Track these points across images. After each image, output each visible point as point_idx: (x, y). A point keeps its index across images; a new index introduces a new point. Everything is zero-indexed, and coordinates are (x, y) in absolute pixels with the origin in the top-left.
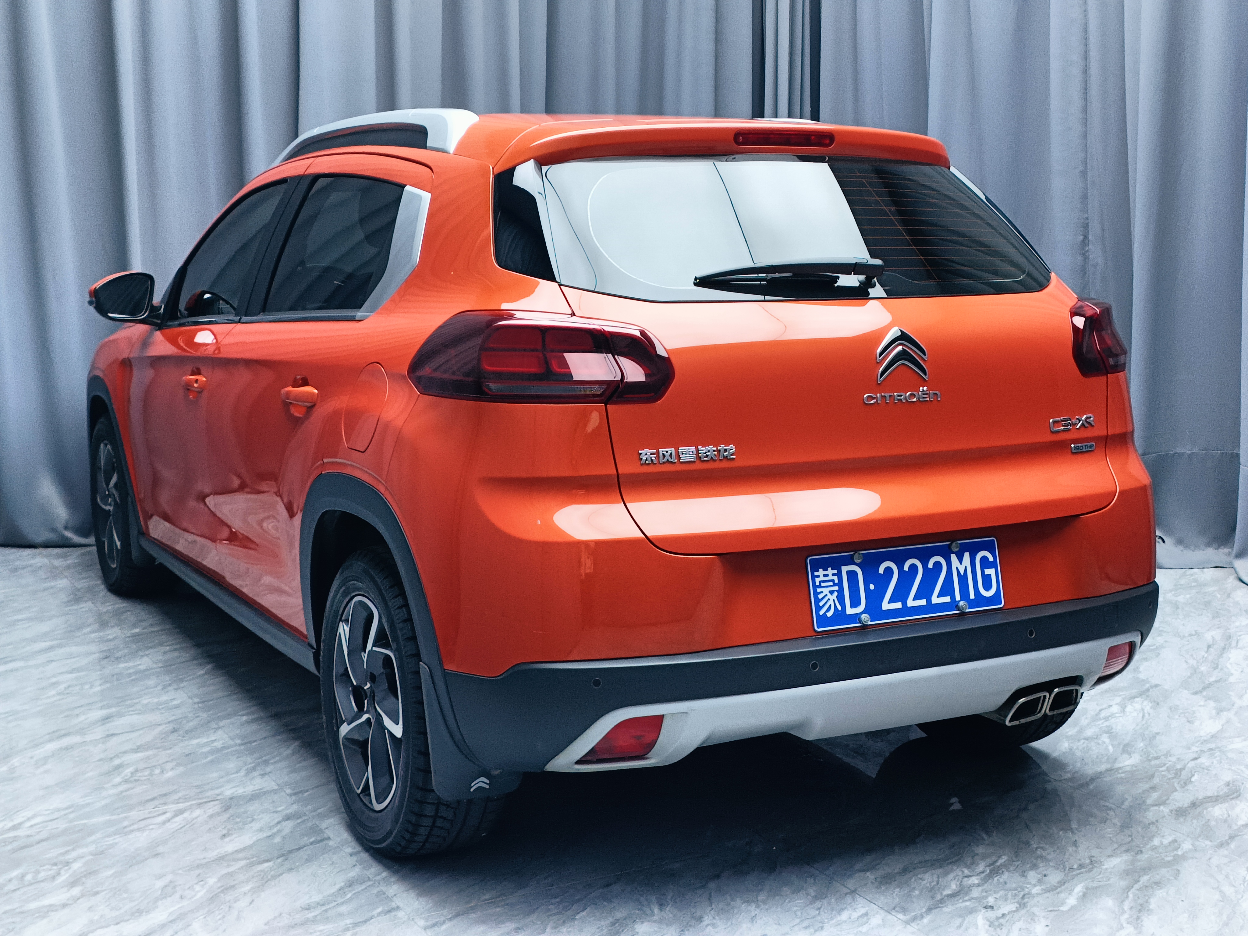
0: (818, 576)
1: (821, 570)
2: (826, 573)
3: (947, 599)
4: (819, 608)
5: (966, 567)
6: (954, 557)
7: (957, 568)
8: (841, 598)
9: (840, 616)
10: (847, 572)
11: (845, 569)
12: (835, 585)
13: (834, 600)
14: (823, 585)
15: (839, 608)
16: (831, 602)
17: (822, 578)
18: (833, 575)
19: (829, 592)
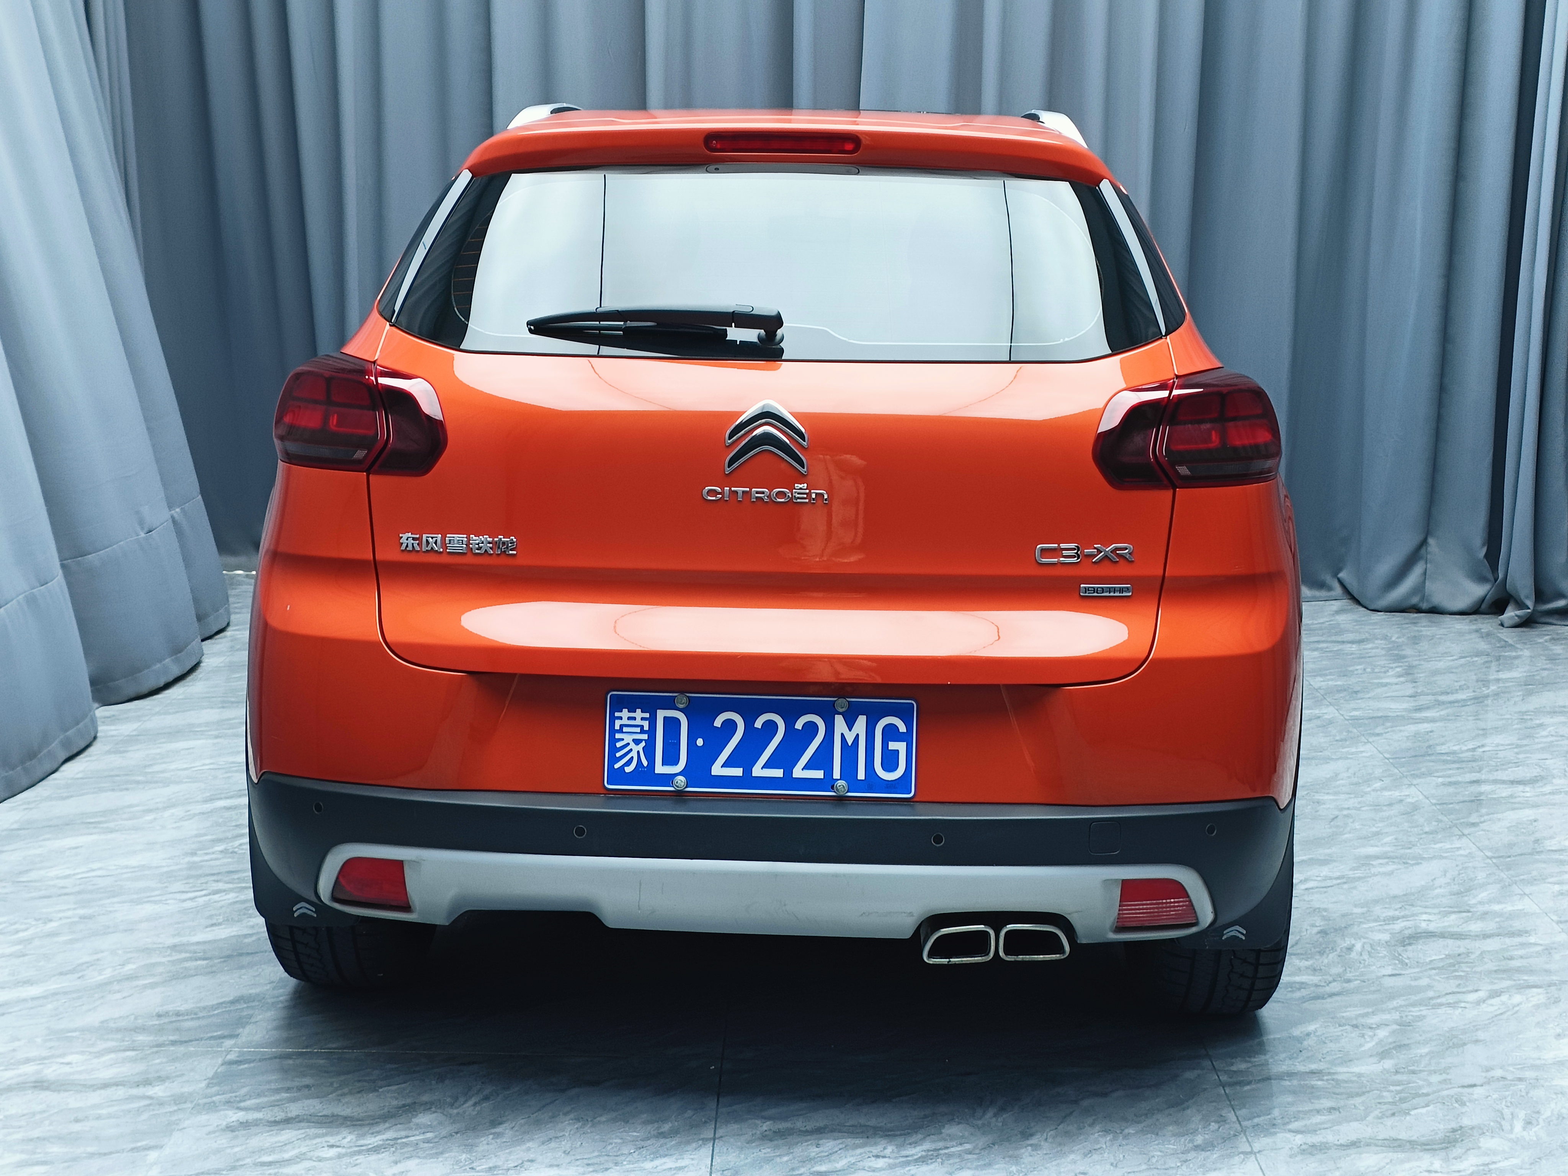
0: (621, 718)
1: (625, 711)
2: (632, 715)
3: (819, 774)
4: (614, 760)
5: (858, 735)
6: (839, 721)
7: (842, 734)
8: (650, 750)
9: (645, 774)
10: (666, 719)
11: (661, 714)
12: (642, 731)
13: (638, 752)
14: (625, 729)
15: (645, 763)
16: (634, 754)
17: (625, 721)
18: (642, 719)
19: (633, 740)
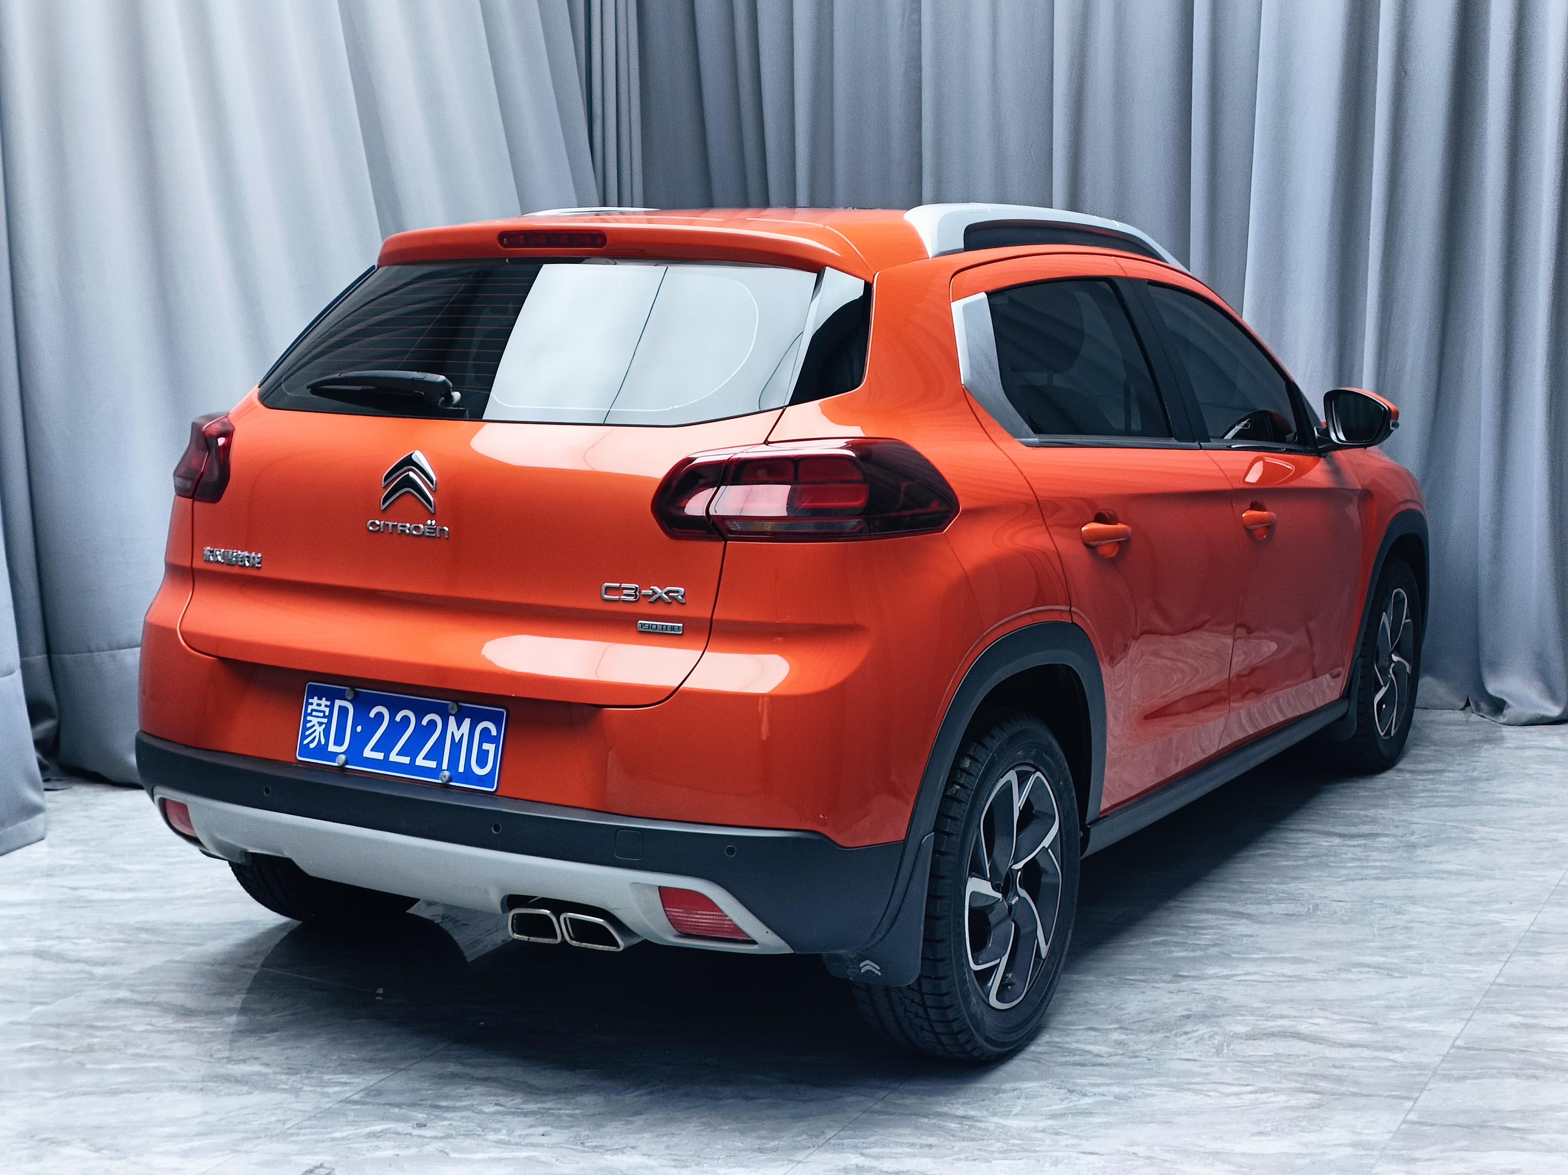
0: (312, 704)
1: (316, 698)
2: (319, 702)
3: (433, 764)
4: (304, 737)
5: (463, 734)
6: (452, 720)
7: (453, 733)
8: (327, 732)
9: (322, 750)
10: (340, 706)
11: (338, 703)
12: (324, 717)
13: (320, 733)
14: (314, 713)
15: (323, 741)
16: (317, 734)
17: (314, 707)
18: (326, 706)
19: (318, 722)
